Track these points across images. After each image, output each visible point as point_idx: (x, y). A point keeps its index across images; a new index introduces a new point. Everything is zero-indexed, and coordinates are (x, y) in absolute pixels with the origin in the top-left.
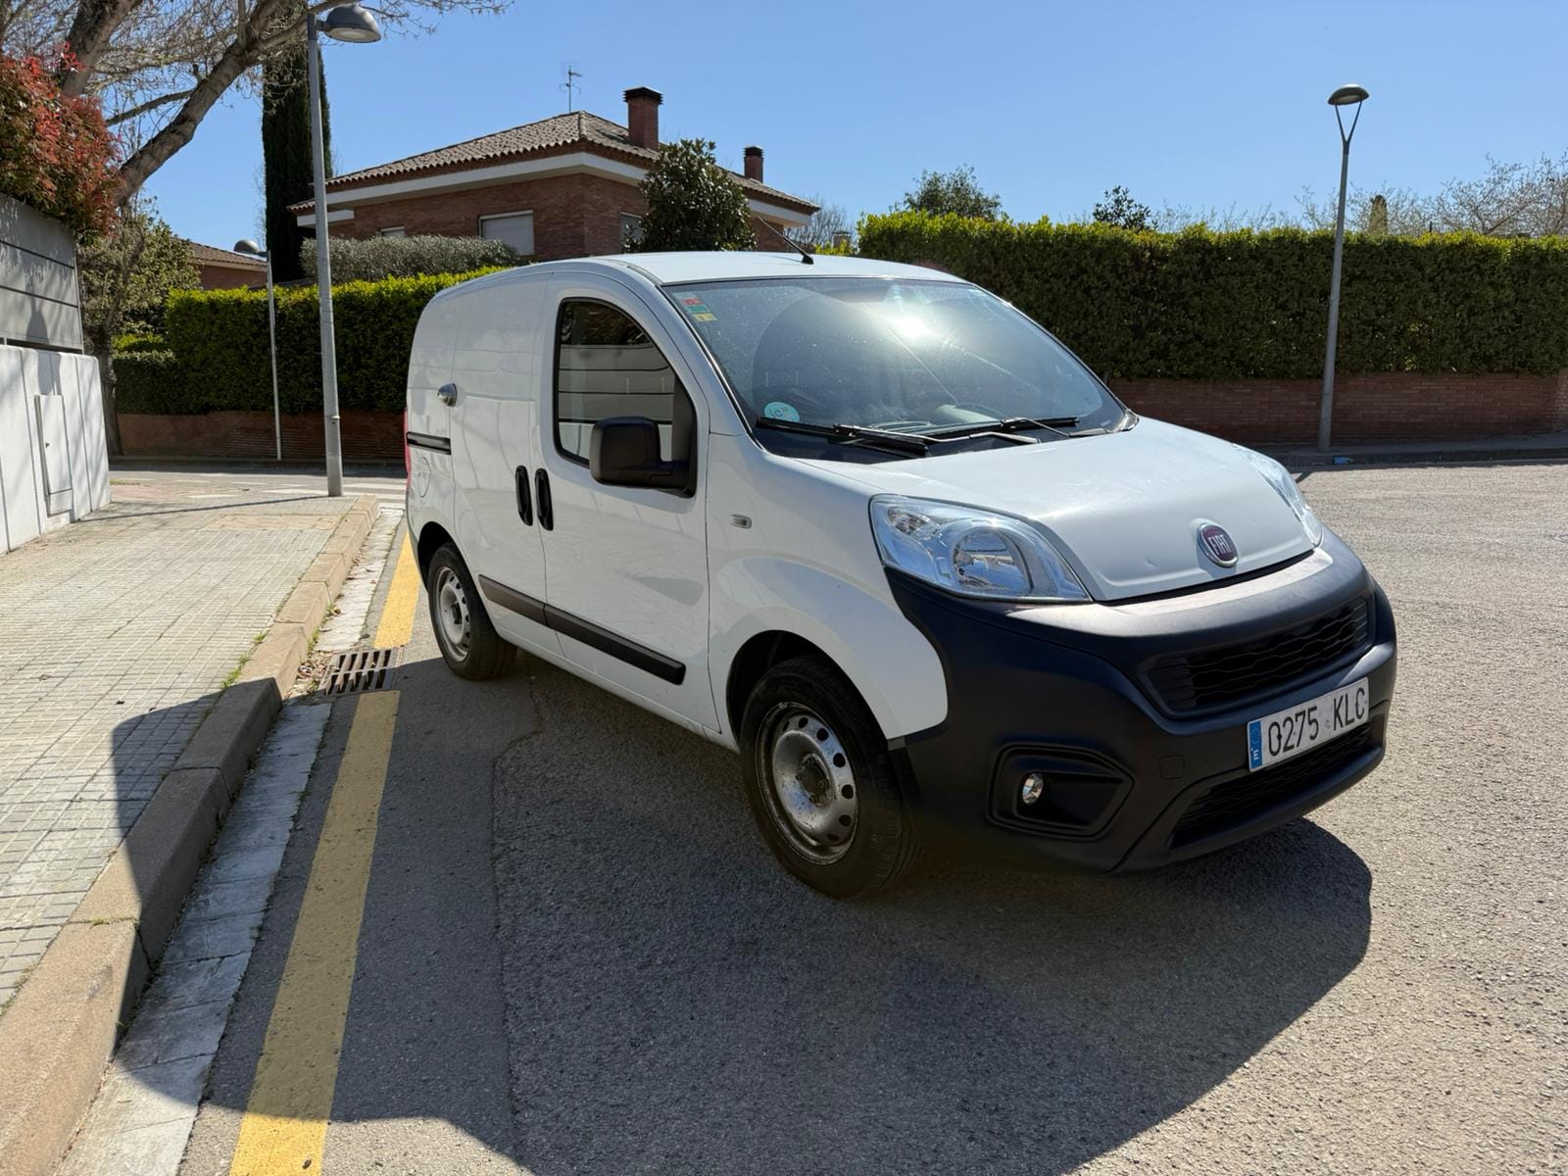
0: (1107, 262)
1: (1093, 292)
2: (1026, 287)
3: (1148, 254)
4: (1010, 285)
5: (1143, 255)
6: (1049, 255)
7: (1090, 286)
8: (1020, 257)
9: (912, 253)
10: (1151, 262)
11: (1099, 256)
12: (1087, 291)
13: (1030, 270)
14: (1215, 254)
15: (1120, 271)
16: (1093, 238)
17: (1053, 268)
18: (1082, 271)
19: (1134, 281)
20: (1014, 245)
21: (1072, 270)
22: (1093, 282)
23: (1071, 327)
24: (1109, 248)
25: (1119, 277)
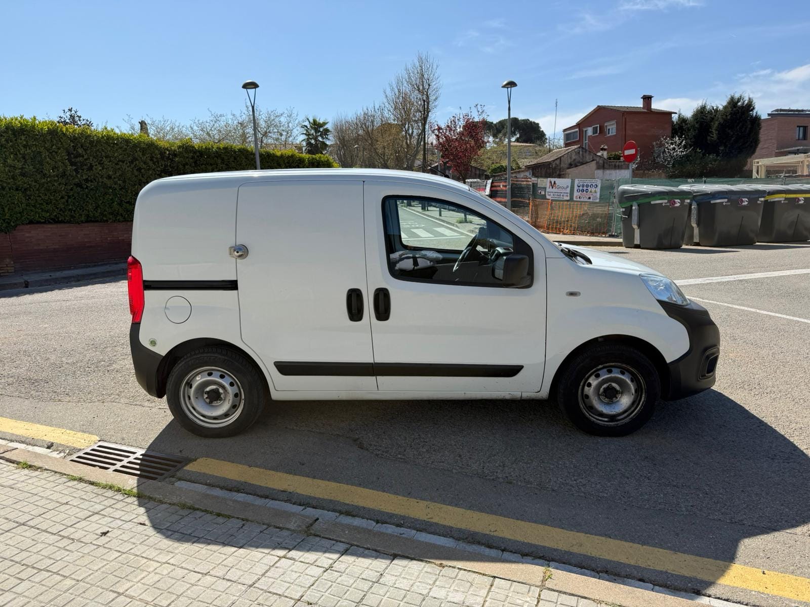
0: (148, 155)
1: (143, 171)
2: (105, 167)
3: (168, 152)
4: (96, 165)
5: (165, 153)
6: (117, 150)
7: (140, 168)
8: (100, 150)
9: (31, 143)
10: (169, 156)
11: (144, 151)
12: (139, 170)
13: (106, 157)
14: (198, 154)
15: (155, 160)
16: (140, 142)
17: (120, 157)
18: (135, 159)
19: (162, 166)
20: (95, 142)
21: (130, 159)
22: (142, 166)
23: (133, 189)
24: (148, 147)
25: (154, 163)
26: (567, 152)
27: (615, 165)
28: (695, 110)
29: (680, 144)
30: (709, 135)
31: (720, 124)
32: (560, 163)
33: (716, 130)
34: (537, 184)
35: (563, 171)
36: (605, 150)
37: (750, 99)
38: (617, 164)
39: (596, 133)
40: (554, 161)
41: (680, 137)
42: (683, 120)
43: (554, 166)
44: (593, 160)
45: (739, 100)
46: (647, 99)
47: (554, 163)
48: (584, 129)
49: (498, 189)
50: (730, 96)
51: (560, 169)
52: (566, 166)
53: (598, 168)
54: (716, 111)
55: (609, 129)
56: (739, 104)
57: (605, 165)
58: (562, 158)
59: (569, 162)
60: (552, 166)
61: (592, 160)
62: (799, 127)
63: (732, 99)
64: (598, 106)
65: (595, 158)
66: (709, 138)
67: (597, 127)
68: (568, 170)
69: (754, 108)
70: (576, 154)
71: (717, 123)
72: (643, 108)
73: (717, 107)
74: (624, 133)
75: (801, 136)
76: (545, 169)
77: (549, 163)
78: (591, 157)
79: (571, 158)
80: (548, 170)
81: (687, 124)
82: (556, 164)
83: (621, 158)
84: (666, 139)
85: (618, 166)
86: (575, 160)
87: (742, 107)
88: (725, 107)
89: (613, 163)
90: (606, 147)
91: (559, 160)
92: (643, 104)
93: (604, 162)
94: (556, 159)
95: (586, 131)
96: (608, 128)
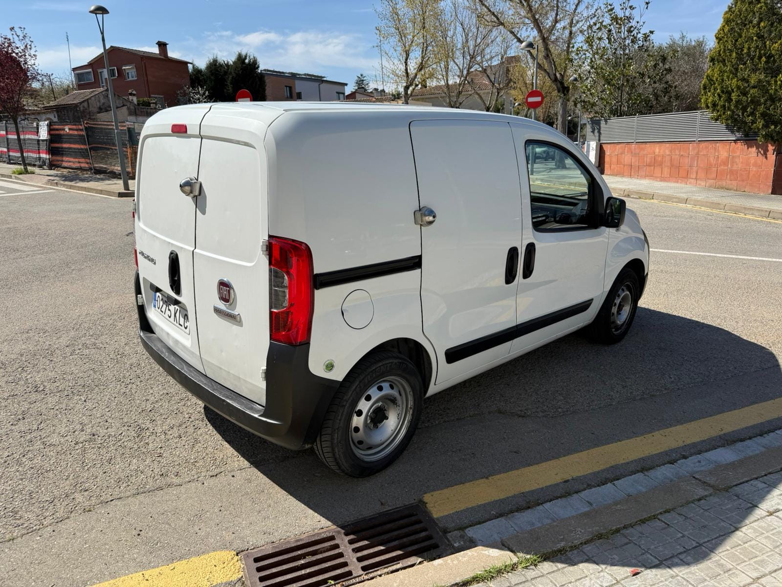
26: (93, 94)
27: (147, 112)
28: (208, 62)
29: (204, 94)
30: (225, 88)
31: (233, 77)
32: (89, 106)
33: (231, 84)
34: (134, 129)
35: (93, 116)
36: (134, 95)
37: (254, 57)
38: (149, 110)
39: (114, 75)
40: (81, 103)
41: (202, 87)
42: (197, 71)
43: (82, 109)
44: (124, 106)
45: (246, 57)
46: (162, 46)
47: (82, 105)
48: (99, 71)
49: (62, 132)
50: (237, 53)
51: (90, 113)
52: (96, 110)
53: (130, 114)
54: (227, 65)
55: (128, 73)
56: (247, 61)
57: (137, 111)
58: (89, 101)
59: (98, 106)
60: (80, 108)
61: (122, 105)
62: (286, 86)
63: (240, 56)
64: (112, 47)
65: (125, 103)
66: (225, 90)
67: (113, 70)
68: (98, 115)
69: (258, 67)
70: (104, 98)
71: (231, 77)
72: (160, 54)
73: (228, 62)
74: (145, 79)
75: (288, 95)
76: (73, 111)
77: (76, 105)
78: (121, 102)
79: (99, 101)
80: (76, 113)
81: (203, 75)
82: (84, 107)
83: (151, 105)
84: (188, 88)
85: (150, 112)
86: (104, 104)
87: (249, 63)
88: (234, 63)
89: (144, 110)
90: (134, 92)
91: (86, 103)
92: (159, 50)
93: (135, 108)
94: (83, 102)
95: (101, 72)
96: (127, 71)
